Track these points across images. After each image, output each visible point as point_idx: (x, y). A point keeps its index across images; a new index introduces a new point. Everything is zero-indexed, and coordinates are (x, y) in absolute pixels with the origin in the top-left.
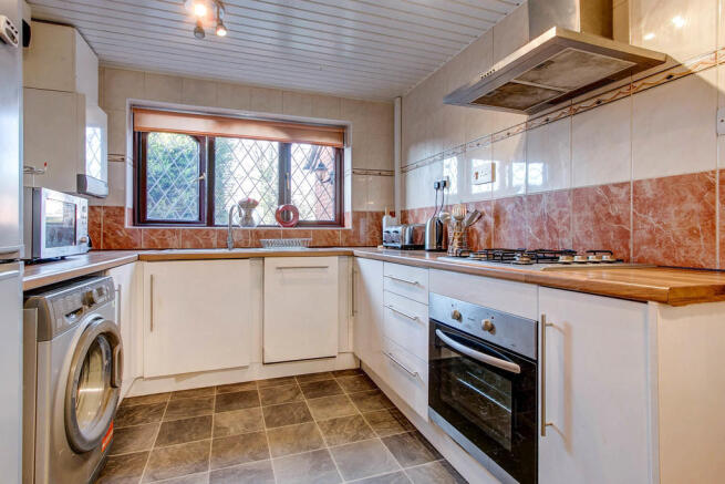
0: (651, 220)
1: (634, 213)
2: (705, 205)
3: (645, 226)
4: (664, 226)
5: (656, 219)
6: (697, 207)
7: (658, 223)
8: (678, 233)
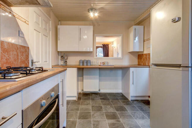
0: (6, 56)
1: (1, 53)
2: (17, 53)
3: (5, 58)
4: (10, 58)
5: (8, 56)
6: (16, 53)
7: (8, 57)
8: (12, 60)
